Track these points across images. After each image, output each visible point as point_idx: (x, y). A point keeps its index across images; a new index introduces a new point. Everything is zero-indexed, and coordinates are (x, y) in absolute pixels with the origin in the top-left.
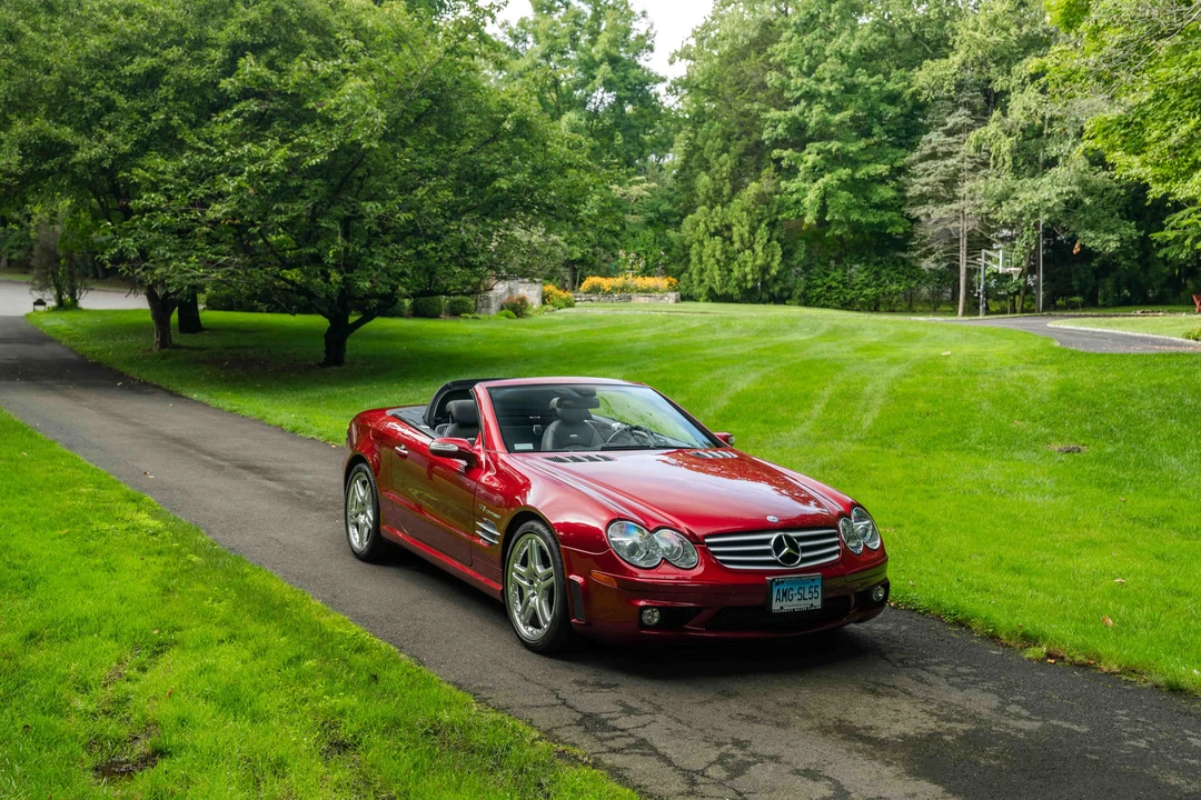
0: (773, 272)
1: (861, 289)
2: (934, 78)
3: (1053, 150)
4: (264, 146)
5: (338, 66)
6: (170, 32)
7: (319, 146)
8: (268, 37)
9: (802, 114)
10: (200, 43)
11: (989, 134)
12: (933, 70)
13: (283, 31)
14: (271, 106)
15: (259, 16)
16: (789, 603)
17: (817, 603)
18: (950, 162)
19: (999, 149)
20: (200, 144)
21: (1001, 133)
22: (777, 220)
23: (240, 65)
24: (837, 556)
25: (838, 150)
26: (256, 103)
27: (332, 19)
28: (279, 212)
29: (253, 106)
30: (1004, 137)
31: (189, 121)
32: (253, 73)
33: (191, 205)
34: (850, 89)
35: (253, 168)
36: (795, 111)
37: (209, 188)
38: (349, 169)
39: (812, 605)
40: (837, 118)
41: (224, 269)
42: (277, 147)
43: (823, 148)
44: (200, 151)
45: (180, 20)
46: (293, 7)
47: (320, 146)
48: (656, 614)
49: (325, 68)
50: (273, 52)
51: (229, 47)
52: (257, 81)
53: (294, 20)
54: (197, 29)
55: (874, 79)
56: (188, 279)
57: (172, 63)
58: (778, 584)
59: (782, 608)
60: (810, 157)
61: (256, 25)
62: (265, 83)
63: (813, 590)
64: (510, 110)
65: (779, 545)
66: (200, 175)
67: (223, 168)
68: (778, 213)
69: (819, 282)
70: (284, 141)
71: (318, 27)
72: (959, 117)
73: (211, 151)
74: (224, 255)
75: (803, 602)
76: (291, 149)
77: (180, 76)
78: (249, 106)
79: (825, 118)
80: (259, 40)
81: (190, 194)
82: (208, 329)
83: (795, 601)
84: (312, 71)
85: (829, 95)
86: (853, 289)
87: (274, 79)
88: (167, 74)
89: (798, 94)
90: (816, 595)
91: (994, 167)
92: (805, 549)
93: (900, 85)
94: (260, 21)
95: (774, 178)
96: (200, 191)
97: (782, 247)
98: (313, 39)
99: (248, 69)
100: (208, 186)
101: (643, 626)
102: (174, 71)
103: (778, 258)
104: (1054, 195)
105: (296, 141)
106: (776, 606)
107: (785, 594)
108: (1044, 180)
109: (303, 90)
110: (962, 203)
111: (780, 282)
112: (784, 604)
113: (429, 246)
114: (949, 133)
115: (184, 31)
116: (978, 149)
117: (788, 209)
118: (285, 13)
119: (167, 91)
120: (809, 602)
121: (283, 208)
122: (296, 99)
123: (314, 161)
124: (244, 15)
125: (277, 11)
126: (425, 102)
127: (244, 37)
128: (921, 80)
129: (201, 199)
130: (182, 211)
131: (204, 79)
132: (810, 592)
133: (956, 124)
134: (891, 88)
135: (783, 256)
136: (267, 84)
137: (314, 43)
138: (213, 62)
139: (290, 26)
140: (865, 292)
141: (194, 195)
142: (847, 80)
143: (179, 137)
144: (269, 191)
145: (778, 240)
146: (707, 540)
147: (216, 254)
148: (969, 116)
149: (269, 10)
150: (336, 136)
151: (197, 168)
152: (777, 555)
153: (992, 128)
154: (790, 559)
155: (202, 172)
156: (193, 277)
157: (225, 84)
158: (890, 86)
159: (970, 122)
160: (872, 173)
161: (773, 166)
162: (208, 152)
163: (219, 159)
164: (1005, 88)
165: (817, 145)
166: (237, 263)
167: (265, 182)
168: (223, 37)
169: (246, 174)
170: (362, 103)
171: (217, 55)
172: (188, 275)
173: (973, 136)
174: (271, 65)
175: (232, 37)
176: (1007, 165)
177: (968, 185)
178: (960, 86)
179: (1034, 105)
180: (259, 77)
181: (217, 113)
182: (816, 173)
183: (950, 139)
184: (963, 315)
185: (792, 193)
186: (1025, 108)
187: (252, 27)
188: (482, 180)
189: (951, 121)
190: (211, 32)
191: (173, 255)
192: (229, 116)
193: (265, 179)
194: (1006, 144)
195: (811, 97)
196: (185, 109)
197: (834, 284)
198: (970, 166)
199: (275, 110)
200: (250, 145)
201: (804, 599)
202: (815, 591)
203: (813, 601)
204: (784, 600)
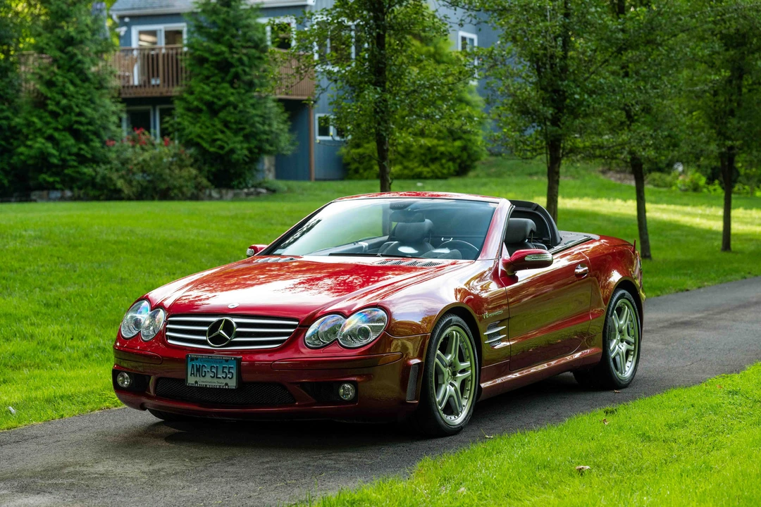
16: (202, 379)
17: (232, 384)
39: (226, 384)
58: (192, 359)
59: (196, 382)
63: (226, 370)
75: (215, 380)
83: (208, 378)
90: (229, 376)
92: (241, 334)
101: (118, 387)
106: (191, 380)
107: (198, 370)
112: (198, 379)
120: (224, 381)
132: (223, 372)
146: (169, 319)
201: (217, 378)
202: (229, 372)
203: (227, 381)
204: (198, 375)
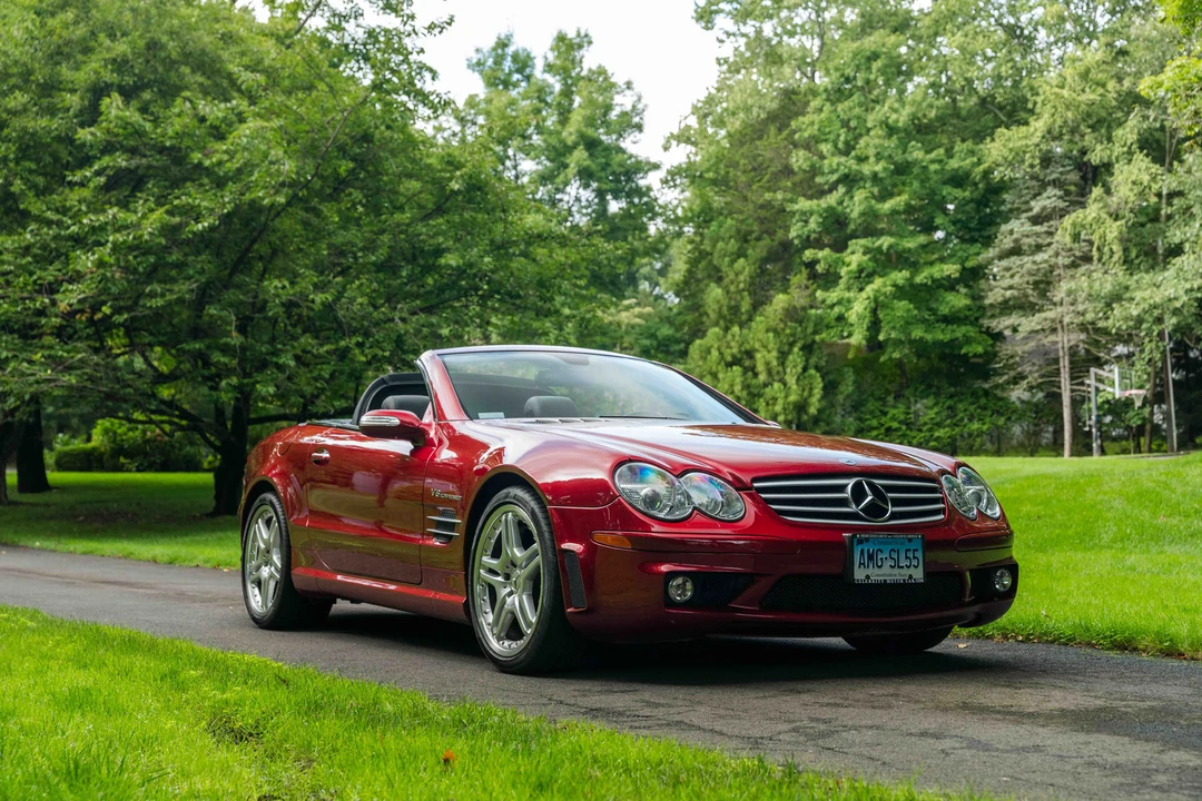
0: (813, 410)
1: (930, 430)
2: (1011, 150)
3: (1175, 235)
4: (135, 212)
5: (233, 109)
6: (13, 75)
7: (206, 208)
8: (140, 77)
9: (841, 203)
10: (50, 88)
11: (1090, 218)
12: (1009, 140)
13: (160, 69)
14: (144, 161)
15: (129, 50)
16: (877, 571)
17: (918, 574)
18: (1039, 257)
19: (1103, 237)
20: (49, 214)
21: (1104, 216)
22: (814, 342)
23: (103, 108)
24: (942, 516)
25: (890, 247)
26: (125, 157)
27: (225, 55)
28: (153, 295)
29: (121, 161)
30: (1109, 221)
31: (34, 186)
32: (121, 119)
33: (36, 291)
34: (902, 169)
35: (120, 238)
36: (831, 200)
37: (59, 270)
38: (247, 243)
39: (911, 577)
40: (887, 206)
41: (78, 372)
42: (151, 210)
43: (870, 245)
44: (49, 223)
45: (25, 59)
46: (173, 40)
47: (208, 207)
48: (689, 586)
49: (215, 111)
50: (147, 95)
51: (88, 90)
52: (125, 129)
53: (174, 55)
54: (47, 70)
55: (933, 155)
56: (31, 385)
57: (14, 113)
58: (860, 542)
59: (868, 577)
60: (855, 257)
61: (126, 61)
62: (136, 132)
63: (910, 555)
64: (458, 168)
65: (858, 493)
66: (47, 256)
67: (79, 241)
68: (815, 332)
69: (874, 423)
70: (159, 204)
71: (206, 64)
72: (1049, 199)
73: (62, 222)
74: (78, 352)
75: (896, 571)
76: (170, 213)
77: (24, 129)
78: (114, 160)
79: (871, 207)
80: (129, 80)
81: (35, 277)
82: (57, 488)
83: (886, 569)
84: (196, 115)
85: (875, 177)
86: (920, 430)
87: (148, 126)
88: (8, 127)
89: (835, 177)
90: (915, 562)
91: (1100, 260)
92: (896, 502)
93: (968, 161)
94: (130, 57)
95: (807, 287)
96: (50, 274)
97: (823, 378)
98: (200, 79)
99: (114, 112)
100: (60, 267)
101: (671, 603)
102: (17, 123)
103: (818, 392)
104: (1181, 292)
105: (176, 202)
106: (859, 574)
107: (871, 557)
108: (1166, 274)
109: (187, 142)
110: (1059, 309)
111: (822, 424)
112: (870, 571)
113: (354, 340)
114: (1036, 220)
115: (30, 72)
116: (1076, 237)
117: (828, 327)
118: (163, 47)
119: (7, 149)
120: (906, 572)
121: (159, 290)
122: (176, 155)
123: (200, 226)
124: (109, 49)
125: (153, 45)
126: (345, 166)
127: (109, 76)
128: (994, 152)
129: (50, 284)
130: (23, 299)
131: (55, 133)
132: (907, 558)
133: (1044, 208)
134: (956, 166)
135: (824, 388)
136: (139, 133)
137: (201, 85)
138: (68, 110)
139: (171, 64)
140: (936, 434)
141: (39, 278)
142: (899, 158)
143: (22, 207)
144: (141, 269)
145: (817, 368)
146: (755, 485)
147: (68, 352)
148: (1060, 197)
149: (141, 43)
150: (228, 198)
151: (44, 247)
152: (858, 505)
153: (1092, 211)
154: (875, 511)
155: (51, 252)
156: (37, 382)
157: (84, 135)
158: (954, 164)
159: (1062, 204)
160: (937, 275)
161: (805, 272)
162: (59, 224)
163: (75, 229)
164: (1106, 160)
165: (862, 241)
166: (97, 364)
167: (135, 257)
168: (83, 76)
169: (109, 245)
170: (263, 147)
171: (73, 101)
172: (32, 379)
173: (1068, 221)
174: (144, 110)
175: (93, 77)
176: (1115, 258)
177: (1064, 286)
178: (1047, 160)
179: (1146, 178)
180: (127, 123)
181: (72, 171)
182: (862, 277)
183: (1038, 228)
184: (1072, 455)
185: (832, 306)
186: (1134, 183)
187: (120, 65)
188: (423, 257)
189: (1036, 206)
190: (65, 71)
191: (10, 355)
192: (88, 174)
193: (135, 253)
194: (1113, 230)
195: (850, 181)
196: (31, 171)
197: (895, 425)
198: (1067, 261)
199: (150, 167)
200: (115, 209)
201: (899, 567)
202: (914, 558)
203: (912, 571)
204: (871, 566)
